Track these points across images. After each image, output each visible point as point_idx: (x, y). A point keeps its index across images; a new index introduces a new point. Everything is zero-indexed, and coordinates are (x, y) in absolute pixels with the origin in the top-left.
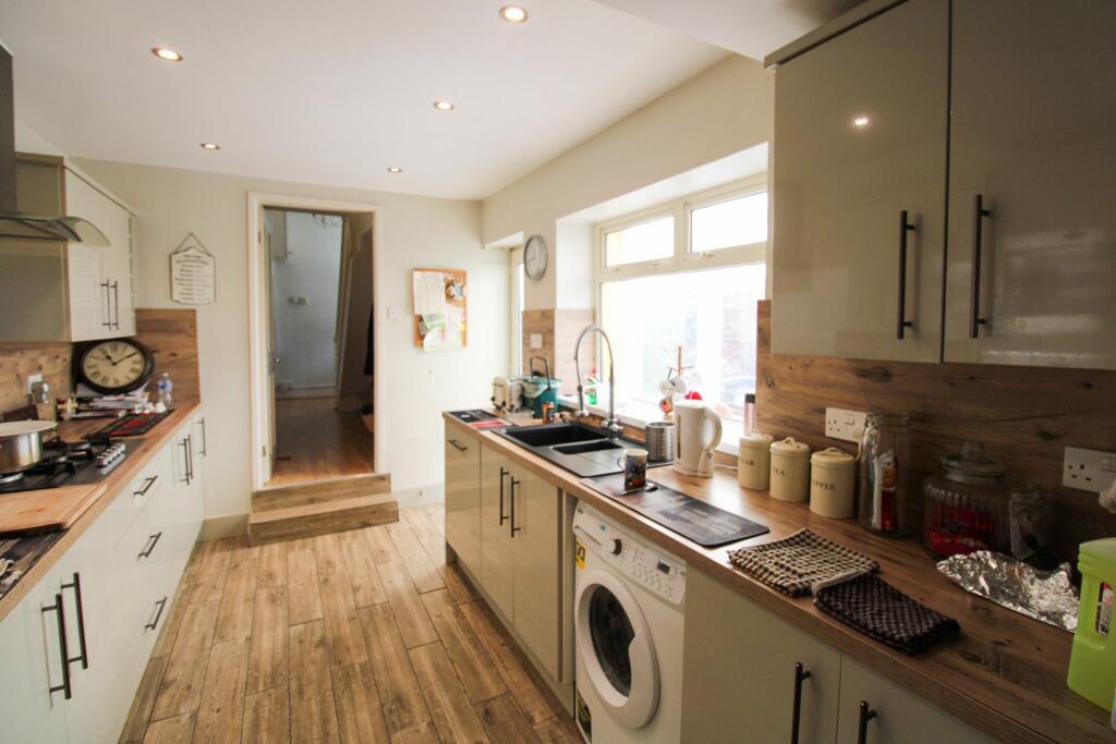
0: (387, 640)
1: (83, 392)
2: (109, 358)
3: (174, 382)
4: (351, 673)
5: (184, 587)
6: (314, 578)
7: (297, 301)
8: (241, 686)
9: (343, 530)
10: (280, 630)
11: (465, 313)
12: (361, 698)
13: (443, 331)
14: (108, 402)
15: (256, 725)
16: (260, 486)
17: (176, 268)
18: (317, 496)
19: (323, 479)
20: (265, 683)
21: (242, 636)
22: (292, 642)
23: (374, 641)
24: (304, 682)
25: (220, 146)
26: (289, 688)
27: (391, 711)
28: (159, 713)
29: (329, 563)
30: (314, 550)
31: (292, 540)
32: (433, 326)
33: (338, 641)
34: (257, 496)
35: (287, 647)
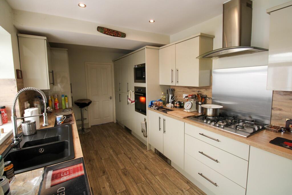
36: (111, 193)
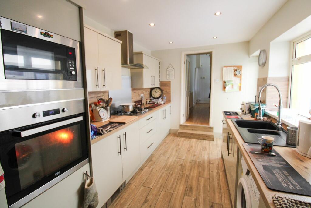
0: (196, 171)
1: (152, 98)
2: (155, 91)
3: (166, 97)
4: (184, 176)
5: (163, 142)
6: (187, 149)
7: (202, 78)
8: (162, 167)
9: (199, 139)
10: (175, 158)
11: (241, 80)
12: (183, 183)
13: (232, 86)
14: (154, 100)
15: (161, 177)
16: (182, 123)
17: (167, 72)
18: (194, 129)
19: (196, 125)
20: (166, 169)
21: (168, 156)
22: (176, 162)
23: (192, 170)
24: (174, 172)
25: (173, 42)
26: (170, 172)
27: (188, 190)
28: (148, 166)
29: (192, 146)
30: (190, 142)
31: (187, 138)
32: (229, 84)
33: (185, 166)
34: (181, 125)
35: (174, 163)
36: (200, 203)
